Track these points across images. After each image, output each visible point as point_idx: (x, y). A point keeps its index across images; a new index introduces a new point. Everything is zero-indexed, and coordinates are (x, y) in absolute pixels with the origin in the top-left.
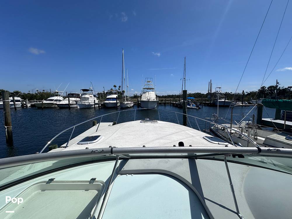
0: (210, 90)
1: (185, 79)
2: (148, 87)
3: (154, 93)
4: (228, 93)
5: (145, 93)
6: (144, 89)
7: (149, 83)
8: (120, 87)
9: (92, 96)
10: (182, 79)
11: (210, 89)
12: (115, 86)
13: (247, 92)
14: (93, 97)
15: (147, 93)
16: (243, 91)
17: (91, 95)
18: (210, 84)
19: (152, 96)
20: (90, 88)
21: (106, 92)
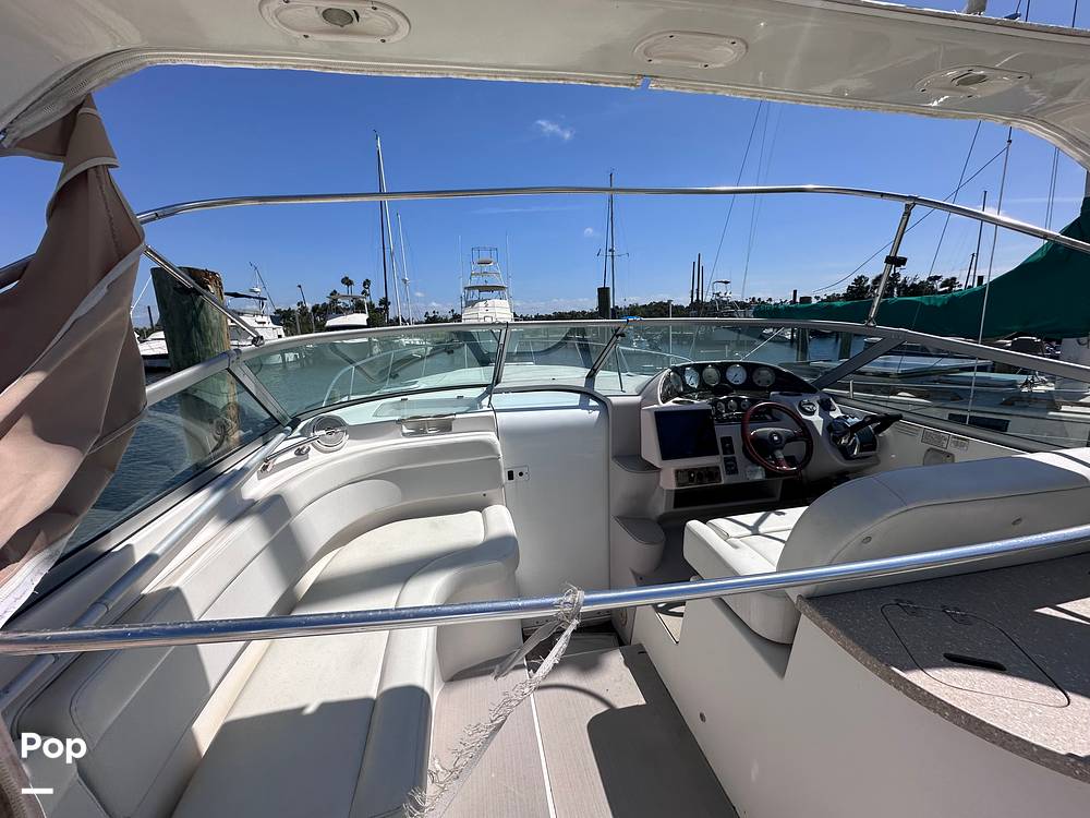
0: (698, 290)
1: (612, 250)
2: (484, 284)
3: (505, 303)
4: (759, 299)
5: (471, 304)
6: (469, 288)
7: (485, 268)
8: (367, 283)
9: (265, 319)
10: (603, 253)
11: (696, 287)
12: (347, 282)
13: (817, 298)
14: (271, 325)
15: (482, 304)
16: (795, 292)
17: (259, 319)
18: (698, 271)
19: (498, 316)
20: (252, 291)
21: (309, 306)
